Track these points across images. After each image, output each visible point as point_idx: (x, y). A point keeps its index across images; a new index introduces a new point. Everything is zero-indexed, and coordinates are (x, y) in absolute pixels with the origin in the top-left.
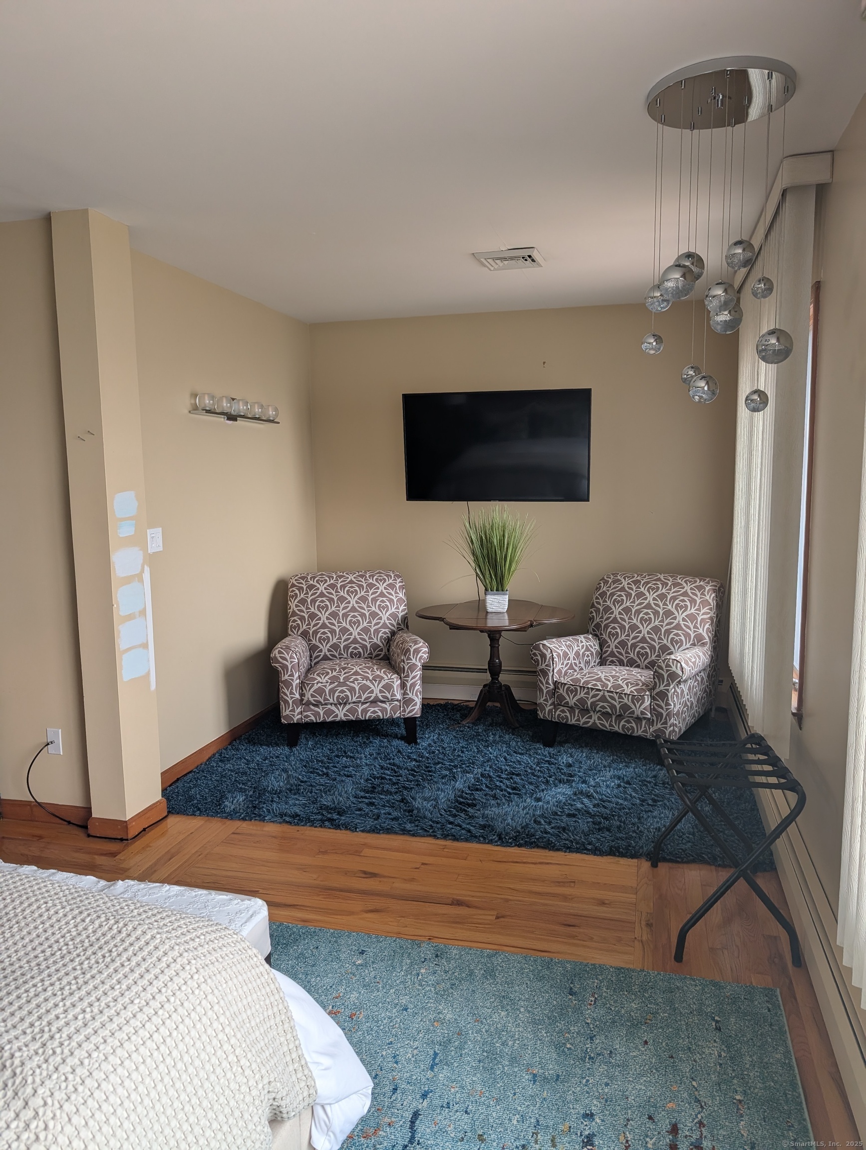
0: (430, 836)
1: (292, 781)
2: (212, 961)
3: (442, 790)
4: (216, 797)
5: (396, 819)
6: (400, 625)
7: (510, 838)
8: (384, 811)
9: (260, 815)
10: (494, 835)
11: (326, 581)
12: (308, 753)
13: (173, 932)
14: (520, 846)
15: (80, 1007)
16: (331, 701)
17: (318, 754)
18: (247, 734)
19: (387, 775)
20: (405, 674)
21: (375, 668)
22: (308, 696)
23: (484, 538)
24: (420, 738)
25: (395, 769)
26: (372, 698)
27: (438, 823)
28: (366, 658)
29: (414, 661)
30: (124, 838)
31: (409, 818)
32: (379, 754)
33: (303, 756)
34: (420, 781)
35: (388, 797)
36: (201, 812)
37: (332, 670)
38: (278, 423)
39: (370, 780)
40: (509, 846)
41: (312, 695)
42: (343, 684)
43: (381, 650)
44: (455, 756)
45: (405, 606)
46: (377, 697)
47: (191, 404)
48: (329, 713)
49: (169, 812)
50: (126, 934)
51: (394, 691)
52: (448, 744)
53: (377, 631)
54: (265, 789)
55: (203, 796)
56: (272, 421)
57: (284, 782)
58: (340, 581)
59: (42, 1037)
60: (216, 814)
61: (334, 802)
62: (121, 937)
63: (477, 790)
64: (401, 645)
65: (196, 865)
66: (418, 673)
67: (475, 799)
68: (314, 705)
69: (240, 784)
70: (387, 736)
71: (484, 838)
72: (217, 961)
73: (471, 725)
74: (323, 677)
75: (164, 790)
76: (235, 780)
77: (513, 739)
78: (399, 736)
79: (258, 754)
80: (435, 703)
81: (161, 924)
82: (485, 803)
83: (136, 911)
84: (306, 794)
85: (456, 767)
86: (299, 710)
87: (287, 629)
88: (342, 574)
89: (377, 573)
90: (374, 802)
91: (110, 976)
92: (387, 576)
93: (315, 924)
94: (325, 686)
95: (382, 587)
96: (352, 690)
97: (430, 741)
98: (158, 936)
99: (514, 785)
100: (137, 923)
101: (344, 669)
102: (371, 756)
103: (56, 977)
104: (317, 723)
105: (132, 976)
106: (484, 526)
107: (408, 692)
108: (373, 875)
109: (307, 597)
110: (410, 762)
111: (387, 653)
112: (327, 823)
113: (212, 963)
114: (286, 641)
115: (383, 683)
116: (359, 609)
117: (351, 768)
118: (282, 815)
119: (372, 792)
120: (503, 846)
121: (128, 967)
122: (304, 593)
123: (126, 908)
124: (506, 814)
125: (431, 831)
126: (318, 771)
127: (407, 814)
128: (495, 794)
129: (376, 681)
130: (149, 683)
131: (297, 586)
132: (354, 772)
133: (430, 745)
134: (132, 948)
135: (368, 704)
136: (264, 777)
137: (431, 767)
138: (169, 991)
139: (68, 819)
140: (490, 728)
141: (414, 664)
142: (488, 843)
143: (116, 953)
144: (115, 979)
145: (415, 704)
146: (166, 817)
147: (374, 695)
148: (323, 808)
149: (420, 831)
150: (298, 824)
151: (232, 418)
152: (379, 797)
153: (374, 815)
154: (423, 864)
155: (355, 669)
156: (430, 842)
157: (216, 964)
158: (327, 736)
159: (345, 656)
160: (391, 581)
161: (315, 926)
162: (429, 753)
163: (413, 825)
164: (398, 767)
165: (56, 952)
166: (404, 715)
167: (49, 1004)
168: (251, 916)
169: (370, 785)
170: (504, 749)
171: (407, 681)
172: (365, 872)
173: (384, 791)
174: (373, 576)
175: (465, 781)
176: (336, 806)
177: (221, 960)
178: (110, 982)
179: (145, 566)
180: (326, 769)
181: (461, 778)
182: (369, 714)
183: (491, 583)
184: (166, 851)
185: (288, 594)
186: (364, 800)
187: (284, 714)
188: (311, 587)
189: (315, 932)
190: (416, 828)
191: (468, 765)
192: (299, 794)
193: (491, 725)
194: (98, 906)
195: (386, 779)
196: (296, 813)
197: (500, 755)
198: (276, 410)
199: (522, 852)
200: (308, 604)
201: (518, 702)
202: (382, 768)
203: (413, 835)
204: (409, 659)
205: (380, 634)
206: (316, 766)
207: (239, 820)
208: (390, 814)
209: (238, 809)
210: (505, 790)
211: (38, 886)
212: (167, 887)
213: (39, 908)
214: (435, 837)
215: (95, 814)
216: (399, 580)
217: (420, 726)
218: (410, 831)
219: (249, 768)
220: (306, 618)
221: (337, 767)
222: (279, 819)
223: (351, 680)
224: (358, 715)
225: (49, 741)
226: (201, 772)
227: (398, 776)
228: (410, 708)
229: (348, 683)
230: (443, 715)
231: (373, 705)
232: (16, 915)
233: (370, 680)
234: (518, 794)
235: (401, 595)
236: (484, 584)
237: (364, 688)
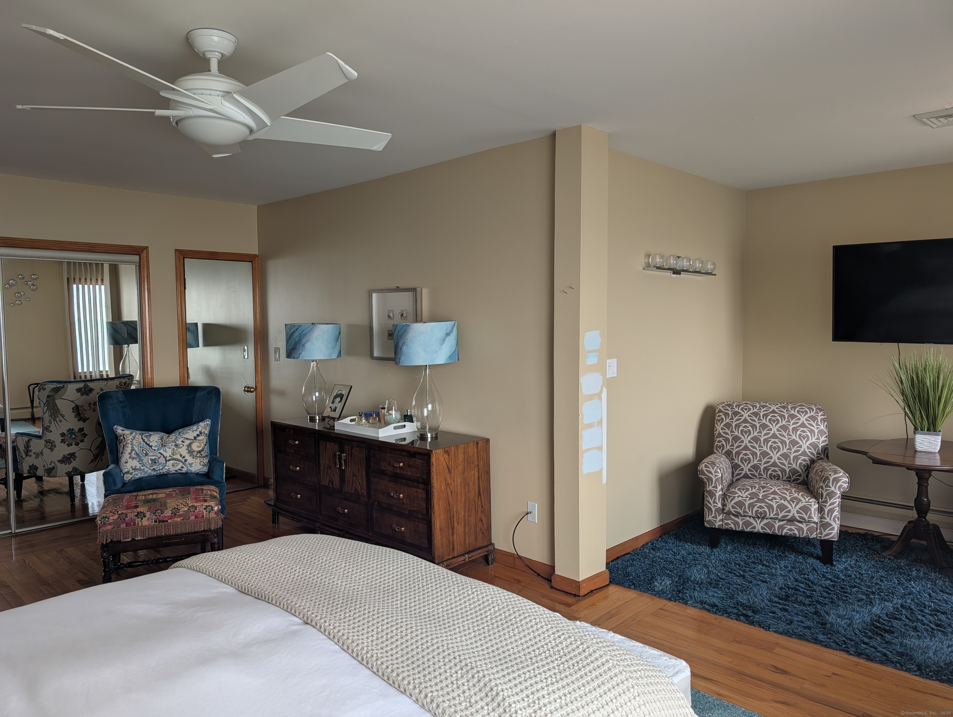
0: (843, 650)
1: (712, 576)
2: (650, 692)
3: (857, 612)
4: (648, 577)
5: (809, 628)
6: (821, 455)
7: (930, 671)
8: (797, 619)
9: (683, 599)
10: (913, 664)
11: (750, 409)
12: (727, 555)
13: (621, 662)
14: (942, 681)
15: (558, 694)
16: (750, 514)
17: (736, 558)
18: (674, 531)
19: (802, 588)
20: (823, 500)
21: (793, 491)
22: (729, 507)
23: (915, 379)
24: (836, 561)
25: (810, 584)
26: (789, 517)
27: (851, 640)
28: (784, 481)
29: (833, 489)
30: (577, 594)
31: (822, 629)
32: (794, 568)
33: (722, 557)
34: (834, 599)
35: (802, 607)
36: (635, 586)
37: (752, 487)
38: (715, 275)
39: (784, 589)
40: (929, 679)
41: (732, 506)
42: (762, 501)
43: (800, 475)
44: (872, 583)
45: (826, 437)
46: (793, 516)
47: (645, 262)
48: (748, 524)
49: (610, 582)
50: (589, 654)
51: (811, 513)
52: (865, 570)
53: (796, 458)
54: (688, 578)
55: (637, 574)
56: (710, 274)
57: (705, 576)
58: (763, 410)
59: (534, 706)
60: (647, 590)
61: (749, 601)
62: (585, 655)
63: (896, 619)
64: (820, 473)
65: (631, 628)
66: (837, 500)
67: (892, 627)
68: (734, 515)
69: (667, 570)
70: (803, 554)
71: (902, 666)
72: (653, 692)
73: (892, 558)
74: (743, 492)
75: (607, 564)
76: (664, 567)
77: (940, 578)
78: (815, 556)
79: (684, 549)
80: (854, 532)
81: (613, 654)
82: (904, 633)
83: (595, 640)
84: (724, 589)
85: (873, 593)
86: (721, 517)
87: (713, 447)
88: (765, 404)
89: (799, 406)
90: (787, 609)
91: (577, 679)
92: (809, 409)
93: (728, 700)
94: (745, 500)
95: (803, 419)
96: (770, 507)
97: (846, 565)
98: (611, 661)
99: (939, 622)
100: (596, 648)
101: (763, 487)
102: (786, 568)
103: (542, 669)
104: (736, 531)
105: (593, 684)
106: (916, 367)
107: (826, 517)
108: (784, 672)
109: (732, 422)
110: (825, 581)
111: (806, 479)
112: (742, 618)
113: (649, 693)
114: (712, 458)
115: (800, 505)
116: (780, 437)
117: (767, 575)
118: (702, 602)
119: (786, 600)
120: (923, 677)
121: (590, 677)
122: (730, 418)
123: (588, 636)
124: (927, 647)
125: (844, 646)
126: (736, 572)
127: (820, 626)
128: (916, 626)
129: (793, 502)
130: (601, 477)
131: (724, 412)
132: (768, 579)
133: (846, 568)
134: (593, 665)
135: (785, 522)
136: (688, 568)
137: (847, 589)
138: (618, 703)
139: (538, 572)
140: (914, 563)
141: (833, 492)
142: (905, 671)
143: (581, 665)
144: (581, 682)
145: (833, 529)
146: (608, 585)
147: (791, 515)
148: (740, 603)
149: (833, 644)
150: (715, 613)
151: (677, 272)
152: (793, 606)
153: (787, 620)
154: (834, 674)
155: (773, 489)
156: (842, 656)
157: (652, 694)
158: (745, 544)
159: (765, 476)
160: (812, 414)
161: (728, 702)
162: (845, 575)
163: (825, 637)
164: (812, 583)
165: (542, 653)
166: (820, 537)
167: (538, 686)
168: (677, 673)
169: (784, 594)
170: (929, 586)
171: (825, 506)
172: (776, 668)
173: (797, 601)
174: (795, 408)
175: (883, 608)
176: (750, 605)
177: (656, 693)
178: (578, 684)
179: (604, 388)
180: (743, 571)
181: (879, 604)
182: (785, 531)
183: (921, 423)
184: (608, 611)
185: (715, 418)
186: (777, 605)
187: (707, 519)
188: (736, 413)
189: (728, 706)
190: (829, 640)
191: (886, 594)
192: (718, 588)
193: (915, 561)
194: (569, 630)
195: (800, 591)
196: (714, 603)
197: (924, 591)
198: (714, 264)
199: (944, 687)
200: (732, 428)
201: (948, 543)
202: (796, 580)
203: (826, 646)
204: (827, 486)
205: (800, 461)
206: (734, 568)
207: (666, 599)
208: (802, 622)
209: (665, 590)
210: (927, 625)
211: (530, 607)
212: (611, 634)
213: (531, 621)
214: (848, 652)
215: (557, 572)
216: (821, 413)
217: (836, 550)
218: (822, 641)
219: (676, 559)
220: (731, 440)
221: (753, 572)
222: (699, 605)
223: (770, 498)
224: (775, 529)
225: (529, 511)
226: (636, 555)
227: (812, 591)
228: (827, 532)
229: (766, 500)
230: (861, 543)
231: (790, 523)
232: (516, 623)
233: (788, 501)
234: (943, 632)
235: (822, 427)
236: (914, 423)
237: (782, 507)
